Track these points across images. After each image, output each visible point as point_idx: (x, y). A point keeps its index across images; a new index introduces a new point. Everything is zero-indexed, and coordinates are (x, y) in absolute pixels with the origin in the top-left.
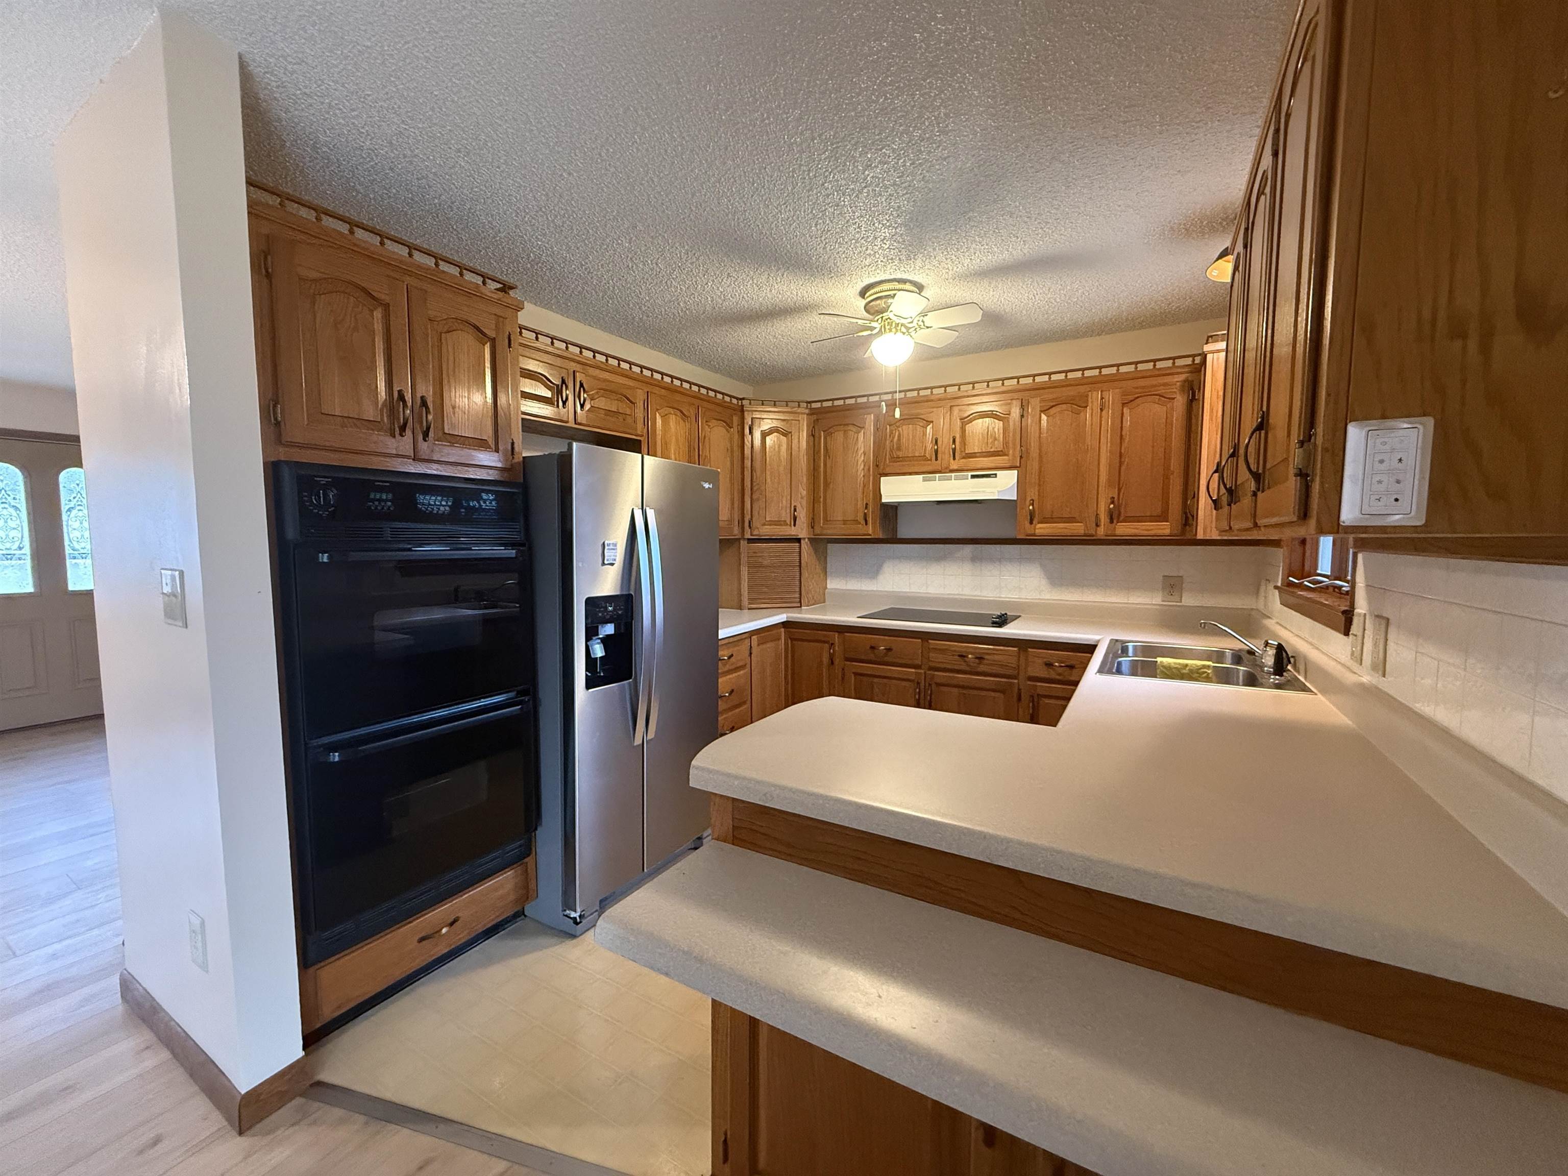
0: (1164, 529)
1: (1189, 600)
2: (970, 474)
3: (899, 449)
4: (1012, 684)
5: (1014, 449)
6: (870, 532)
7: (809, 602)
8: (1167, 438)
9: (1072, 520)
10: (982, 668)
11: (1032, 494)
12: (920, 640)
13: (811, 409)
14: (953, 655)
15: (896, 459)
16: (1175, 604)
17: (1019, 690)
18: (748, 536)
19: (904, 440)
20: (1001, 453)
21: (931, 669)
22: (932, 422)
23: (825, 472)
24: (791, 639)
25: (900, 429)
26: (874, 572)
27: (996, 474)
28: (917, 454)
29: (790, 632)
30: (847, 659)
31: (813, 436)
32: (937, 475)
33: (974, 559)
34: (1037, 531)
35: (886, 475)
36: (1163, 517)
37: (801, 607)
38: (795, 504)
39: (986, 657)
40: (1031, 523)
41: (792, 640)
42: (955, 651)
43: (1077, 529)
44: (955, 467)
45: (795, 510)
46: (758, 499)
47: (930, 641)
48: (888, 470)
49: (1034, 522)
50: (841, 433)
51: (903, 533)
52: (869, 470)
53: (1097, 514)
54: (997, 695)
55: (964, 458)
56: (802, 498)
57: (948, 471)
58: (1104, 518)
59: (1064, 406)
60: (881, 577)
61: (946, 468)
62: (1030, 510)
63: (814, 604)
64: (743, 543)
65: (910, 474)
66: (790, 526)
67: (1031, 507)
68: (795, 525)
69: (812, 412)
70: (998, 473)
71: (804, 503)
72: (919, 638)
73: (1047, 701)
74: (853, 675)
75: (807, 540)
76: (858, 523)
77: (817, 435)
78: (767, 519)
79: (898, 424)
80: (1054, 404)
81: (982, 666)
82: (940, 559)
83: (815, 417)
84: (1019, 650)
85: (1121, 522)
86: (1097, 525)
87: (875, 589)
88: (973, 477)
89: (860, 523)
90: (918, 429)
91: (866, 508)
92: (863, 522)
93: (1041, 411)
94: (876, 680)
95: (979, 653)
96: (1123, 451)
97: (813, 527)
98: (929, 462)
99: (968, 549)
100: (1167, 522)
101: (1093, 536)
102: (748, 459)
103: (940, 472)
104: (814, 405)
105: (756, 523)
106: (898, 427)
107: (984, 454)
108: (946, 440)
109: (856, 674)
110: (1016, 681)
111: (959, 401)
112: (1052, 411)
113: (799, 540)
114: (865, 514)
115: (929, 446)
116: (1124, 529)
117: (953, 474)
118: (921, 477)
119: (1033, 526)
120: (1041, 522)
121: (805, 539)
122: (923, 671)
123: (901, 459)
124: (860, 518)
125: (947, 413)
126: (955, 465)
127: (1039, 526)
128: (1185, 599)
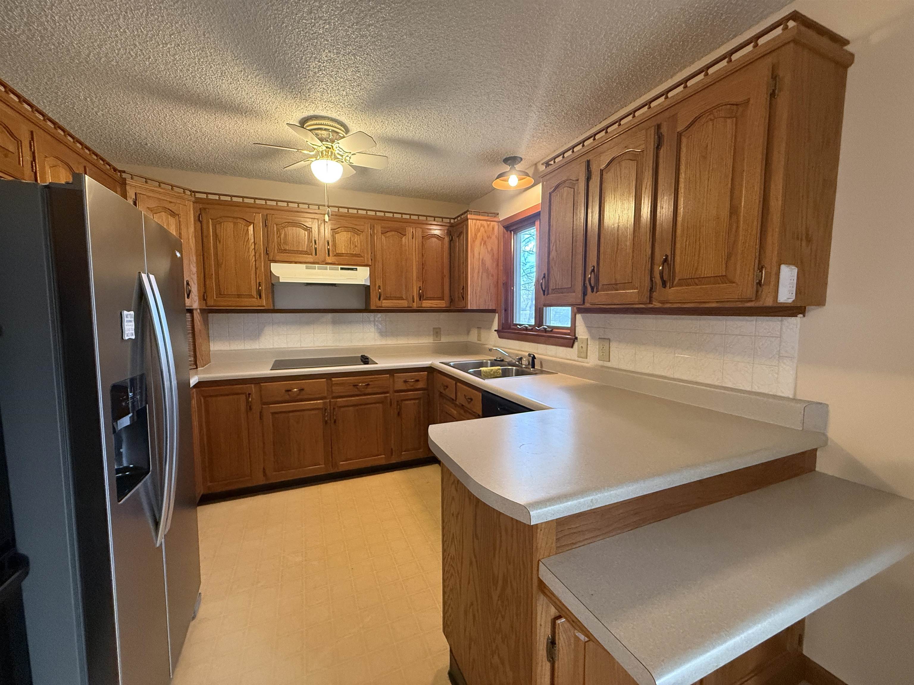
0: (442, 304)
1: (444, 339)
2: (340, 267)
3: (285, 243)
4: (386, 397)
5: (368, 254)
6: (262, 304)
8: (442, 258)
9: (401, 298)
11: (379, 282)
12: (325, 380)
13: (195, 197)
14: (349, 386)
15: (283, 251)
16: (437, 342)
17: (391, 399)
19: (289, 238)
20: (359, 256)
21: (334, 398)
22: (311, 228)
23: (216, 254)
24: (203, 396)
25: (286, 229)
26: (256, 335)
27: (356, 269)
28: (298, 249)
30: (265, 404)
31: (201, 222)
32: (317, 266)
33: (334, 323)
34: (382, 305)
35: (275, 262)
36: (442, 298)
37: (197, 368)
38: (187, 279)
39: (370, 383)
40: (379, 299)
42: (351, 383)
43: (404, 304)
44: (330, 261)
45: (188, 284)
47: (333, 379)
48: (278, 258)
49: (381, 299)
50: (232, 225)
52: (259, 256)
53: (413, 296)
54: (378, 405)
55: (335, 256)
56: (193, 274)
58: (416, 298)
59: (393, 233)
60: (262, 338)
61: (323, 262)
62: (379, 292)
63: (205, 365)
65: (296, 263)
67: (380, 290)
68: (187, 297)
69: (197, 201)
70: (358, 268)
71: (195, 277)
72: (324, 378)
73: (407, 402)
74: (270, 414)
75: (199, 310)
76: (251, 296)
80: (389, 230)
81: (368, 389)
82: (308, 323)
83: (201, 206)
84: (389, 376)
85: (424, 300)
86: (413, 302)
88: (342, 269)
89: (254, 297)
90: (300, 232)
91: (259, 285)
92: (257, 297)
93: (382, 233)
94: (291, 414)
95: (365, 382)
96: (424, 262)
97: (204, 300)
98: (311, 256)
99: (330, 316)
100: (443, 300)
101: (411, 308)
103: (318, 263)
104: (198, 195)
107: (349, 255)
108: (321, 243)
109: (273, 413)
110: (388, 395)
112: (388, 234)
113: (191, 311)
114: (259, 291)
115: (310, 245)
116: (427, 304)
117: (328, 266)
118: (305, 265)
119: (381, 301)
120: (385, 299)
121: (196, 309)
122: (328, 400)
123: (287, 251)
124: (254, 293)
125: (321, 223)
126: (329, 260)
127: (384, 301)
128: (442, 339)
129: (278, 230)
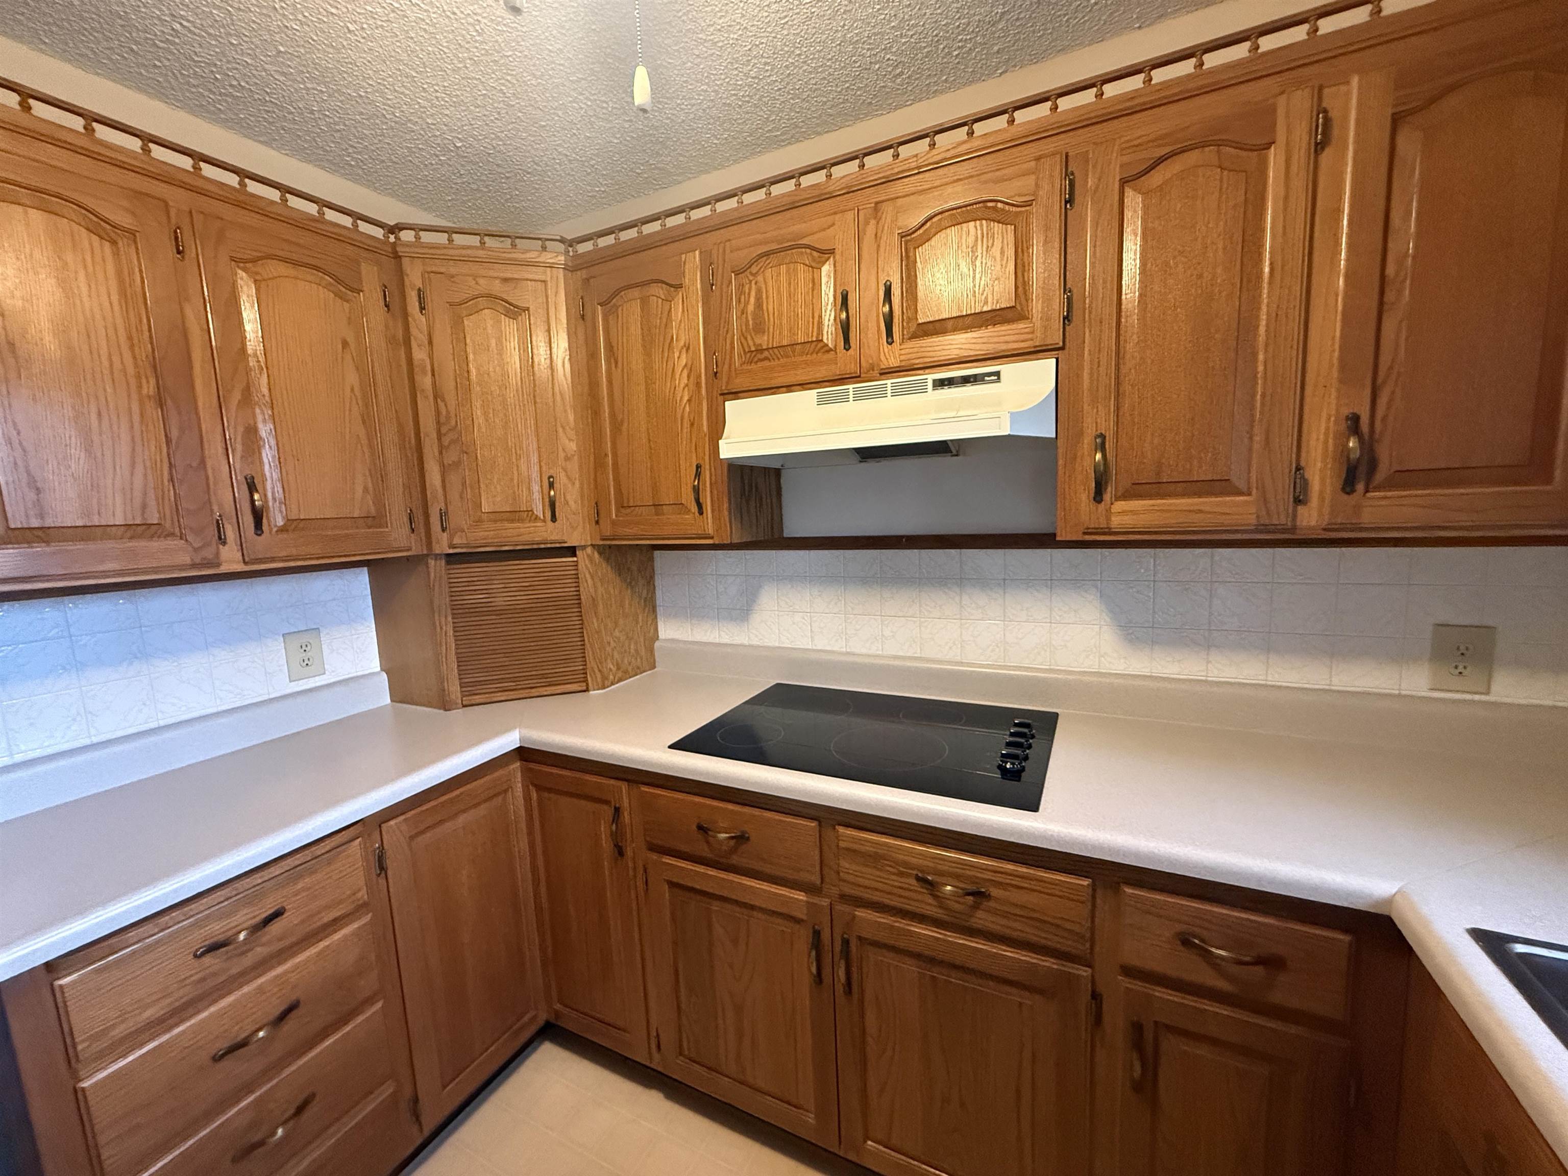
0: (1535, 505)
1: (1513, 688)
2: (931, 377)
3: (759, 327)
4: (1070, 980)
5: (1046, 300)
6: (711, 532)
7: (604, 678)
9: (1219, 487)
10: (981, 919)
11: (1097, 421)
12: (814, 824)
13: (577, 256)
14: (901, 874)
15: (757, 354)
16: (1468, 697)
17: (1096, 996)
18: (442, 544)
19: (770, 306)
20: (1010, 314)
21: (844, 898)
22: (832, 252)
24: (535, 786)
25: (760, 278)
26: (742, 610)
27: (997, 374)
28: (801, 338)
29: (531, 770)
30: (653, 848)
31: (582, 318)
32: (851, 387)
34: (1116, 522)
35: (736, 395)
36: (1534, 467)
37: (586, 691)
38: (552, 472)
39: (995, 892)
40: (1098, 496)
41: (539, 788)
42: (906, 864)
43: (1233, 511)
44: (894, 362)
45: (551, 486)
46: (457, 464)
47: (841, 830)
48: (740, 383)
49: (1107, 497)
50: (637, 308)
51: (794, 527)
52: (698, 384)
53: (1298, 468)
55: (914, 336)
56: (567, 459)
57: (876, 373)
58: (1321, 479)
59: (1193, 157)
60: (756, 618)
61: (872, 368)
62: (1094, 464)
63: (620, 680)
64: (436, 567)
65: (789, 388)
66: (544, 521)
67: (1098, 456)
68: (554, 518)
69: (576, 263)
70: (1007, 369)
71: (574, 466)
72: (812, 819)
74: (666, 886)
75: (589, 549)
76: (684, 510)
77: (589, 316)
78: (485, 508)
79: (754, 269)
80: (1168, 149)
81: (982, 914)
83: (583, 274)
84: (1093, 882)
85: (1378, 488)
86: (1300, 497)
87: (746, 642)
88: (940, 384)
89: (688, 511)
90: (801, 275)
91: (698, 474)
92: (694, 508)
93: (1124, 182)
95: (973, 880)
96: (1390, 270)
97: (596, 522)
98: (831, 355)
100: (1547, 482)
101: (1285, 526)
102: (424, 372)
103: (857, 379)
104: (580, 248)
105: (458, 518)
106: (754, 275)
107: (968, 321)
108: (867, 297)
109: (676, 886)
110: (1084, 972)
111: (898, 188)
112: (1157, 178)
113: (572, 551)
114: (696, 490)
115: (829, 317)
116: (1388, 507)
117: (889, 382)
118: (812, 395)
119: (1102, 507)
120: (1126, 496)
121: (584, 547)
122: (825, 902)
123: (766, 354)
124: (688, 498)
125: (867, 223)
126: (892, 356)
127: (1120, 506)
128: (1495, 687)
129: (740, 287)
